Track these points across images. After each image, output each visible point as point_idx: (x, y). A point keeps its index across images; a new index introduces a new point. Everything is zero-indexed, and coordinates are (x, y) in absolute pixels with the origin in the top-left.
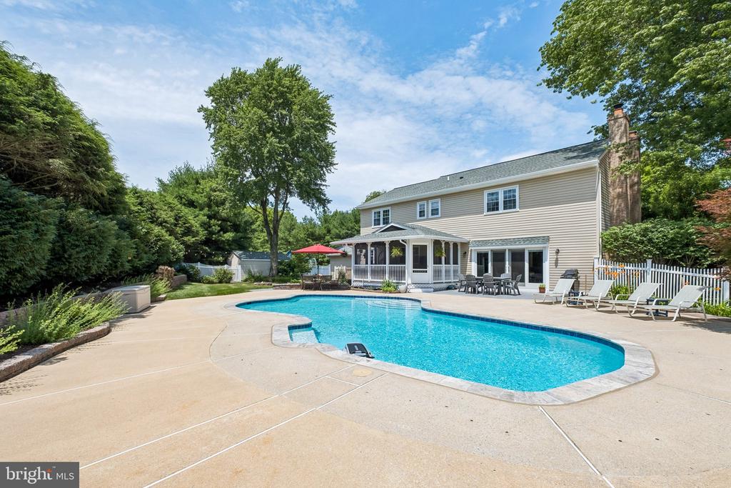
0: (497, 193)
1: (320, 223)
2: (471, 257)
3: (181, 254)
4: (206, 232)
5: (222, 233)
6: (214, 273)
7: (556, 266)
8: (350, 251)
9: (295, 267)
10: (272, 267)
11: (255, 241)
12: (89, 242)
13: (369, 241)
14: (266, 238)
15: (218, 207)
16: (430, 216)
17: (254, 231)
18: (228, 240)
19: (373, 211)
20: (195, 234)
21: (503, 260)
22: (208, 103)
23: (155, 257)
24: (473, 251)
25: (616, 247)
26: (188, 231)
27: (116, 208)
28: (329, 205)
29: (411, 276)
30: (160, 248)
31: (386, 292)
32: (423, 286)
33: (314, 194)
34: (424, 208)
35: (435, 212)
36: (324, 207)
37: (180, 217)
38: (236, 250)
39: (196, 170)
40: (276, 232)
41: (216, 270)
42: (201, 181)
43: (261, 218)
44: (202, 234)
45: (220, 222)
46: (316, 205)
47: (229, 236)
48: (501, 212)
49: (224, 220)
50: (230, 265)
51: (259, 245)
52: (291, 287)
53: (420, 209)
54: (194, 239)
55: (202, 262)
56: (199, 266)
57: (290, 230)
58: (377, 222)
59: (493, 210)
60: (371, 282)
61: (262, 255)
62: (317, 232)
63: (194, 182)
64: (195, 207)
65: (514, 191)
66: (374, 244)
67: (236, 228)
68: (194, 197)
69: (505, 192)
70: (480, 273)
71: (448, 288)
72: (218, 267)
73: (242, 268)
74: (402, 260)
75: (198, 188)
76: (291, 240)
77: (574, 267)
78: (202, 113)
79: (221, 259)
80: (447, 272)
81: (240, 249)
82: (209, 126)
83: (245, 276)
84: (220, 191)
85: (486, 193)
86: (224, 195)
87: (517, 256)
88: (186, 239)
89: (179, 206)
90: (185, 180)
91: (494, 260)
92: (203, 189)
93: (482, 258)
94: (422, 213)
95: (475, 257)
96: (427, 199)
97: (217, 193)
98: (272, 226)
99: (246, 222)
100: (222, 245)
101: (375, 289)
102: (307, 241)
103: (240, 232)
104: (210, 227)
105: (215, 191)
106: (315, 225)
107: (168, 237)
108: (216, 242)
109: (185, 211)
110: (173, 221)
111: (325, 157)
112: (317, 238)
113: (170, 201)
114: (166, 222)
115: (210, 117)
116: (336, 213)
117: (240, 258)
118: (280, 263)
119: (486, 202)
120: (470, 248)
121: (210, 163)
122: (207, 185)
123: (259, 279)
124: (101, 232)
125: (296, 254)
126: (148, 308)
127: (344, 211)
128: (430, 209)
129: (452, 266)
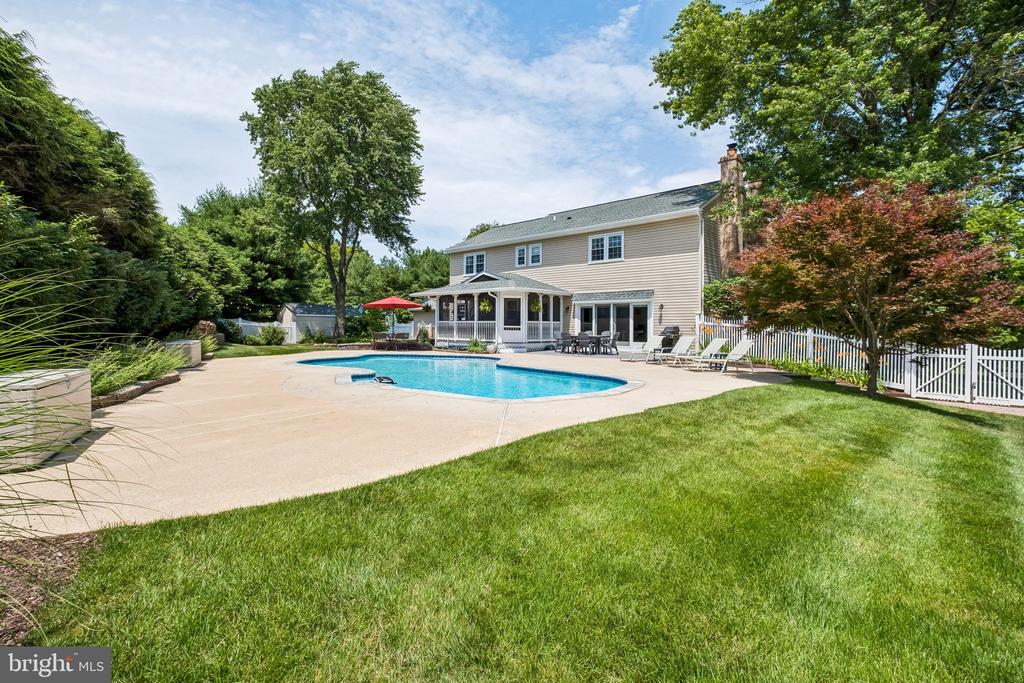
0: (602, 240)
1: (404, 266)
2: (574, 312)
3: (220, 306)
4: (249, 278)
5: (270, 279)
6: (260, 331)
7: (660, 323)
8: (434, 304)
9: (367, 324)
10: (337, 325)
11: (315, 290)
12: (142, 294)
13: (456, 292)
14: (330, 286)
15: (265, 245)
16: (530, 264)
17: (313, 277)
18: (279, 289)
19: (465, 256)
20: (235, 281)
21: (608, 316)
22: (255, 110)
23: (193, 311)
24: (577, 305)
25: (715, 302)
26: (227, 278)
27: (150, 252)
28: (413, 246)
29: (501, 333)
30: (199, 299)
31: (472, 352)
32: (516, 346)
33: (394, 231)
34: (524, 254)
35: (535, 259)
36: (407, 246)
37: (216, 259)
38: (288, 302)
39: (234, 196)
40: (343, 279)
41: (263, 329)
42: (242, 211)
43: (322, 258)
44: (244, 282)
45: (268, 266)
46: (396, 245)
47: (280, 283)
48: (605, 261)
49: (274, 263)
50: (281, 321)
51: (320, 295)
52: (361, 347)
53: (519, 255)
54: (234, 288)
55: (244, 318)
56: (240, 322)
57: (363, 276)
58: (469, 269)
59: (598, 258)
60: (457, 341)
61: (324, 309)
62: (402, 278)
63: (231, 211)
64: (234, 245)
65: (620, 238)
66: (461, 297)
67: (289, 273)
68: (234, 232)
69: (610, 239)
70: (582, 330)
71: (547, 349)
72: (266, 325)
73: (298, 325)
74: (491, 316)
75: (239, 219)
76: (365, 289)
77: (675, 324)
78: (245, 123)
79: (269, 314)
80: (546, 330)
81: (295, 301)
82: (254, 139)
83: (302, 337)
84: (268, 224)
85: (590, 239)
86: (273, 231)
87: (622, 311)
88: (223, 287)
89: (214, 245)
90: (218, 208)
91: (599, 316)
92: (244, 222)
93: (586, 314)
94: (521, 261)
95: (578, 312)
96: (527, 243)
97: (263, 227)
98: (337, 270)
99: (303, 265)
100: (269, 296)
101: (461, 349)
102: (387, 291)
103: (295, 279)
104: (254, 271)
105: (262, 224)
106: (397, 268)
107: (209, 287)
108: (263, 291)
109: (222, 251)
110: (207, 265)
111: (408, 184)
112: (402, 287)
113: (203, 238)
114: (199, 266)
115: (256, 128)
116: (427, 253)
117: (294, 312)
118: (348, 320)
119: (590, 249)
120: (573, 303)
121: (253, 185)
122: (249, 215)
123: (320, 340)
124: (154, 283)
125: (369, 308)
126: (200, 365)
127: (438, 250)
128: (530, 255)
129: (552, 323)
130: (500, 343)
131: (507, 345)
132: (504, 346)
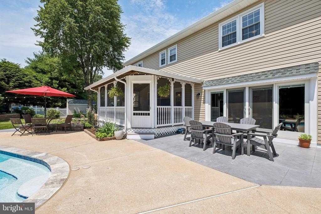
0: (234, 23)
2: (204, 98)
16: (169, 63)
21: (242, 101)
24: (207, 91)
29: (130, 118)
32: (144, 131)
34: (165, 57)
35: (172, 58)
48: (239, 43)
53: (162, 58)
59: (230, 43)
65: (258, 12)
69: (244, 18)
70: (214, 118)
71: (178, 132)
73: (69, 109)
74: (120, 101)
80: (178, 114)
85: (221, 26)
91: (230, 101)
93: (216, 99)
94: (163, 62)
95: (208, 98)
96: (167, 47)
117: (68, 103)
119: (221, 35)
120: (204, 89)
128: (169, 55)
129: (183, 108)
130: (129, 129)
131: (136, 130)
132: (132, 132)
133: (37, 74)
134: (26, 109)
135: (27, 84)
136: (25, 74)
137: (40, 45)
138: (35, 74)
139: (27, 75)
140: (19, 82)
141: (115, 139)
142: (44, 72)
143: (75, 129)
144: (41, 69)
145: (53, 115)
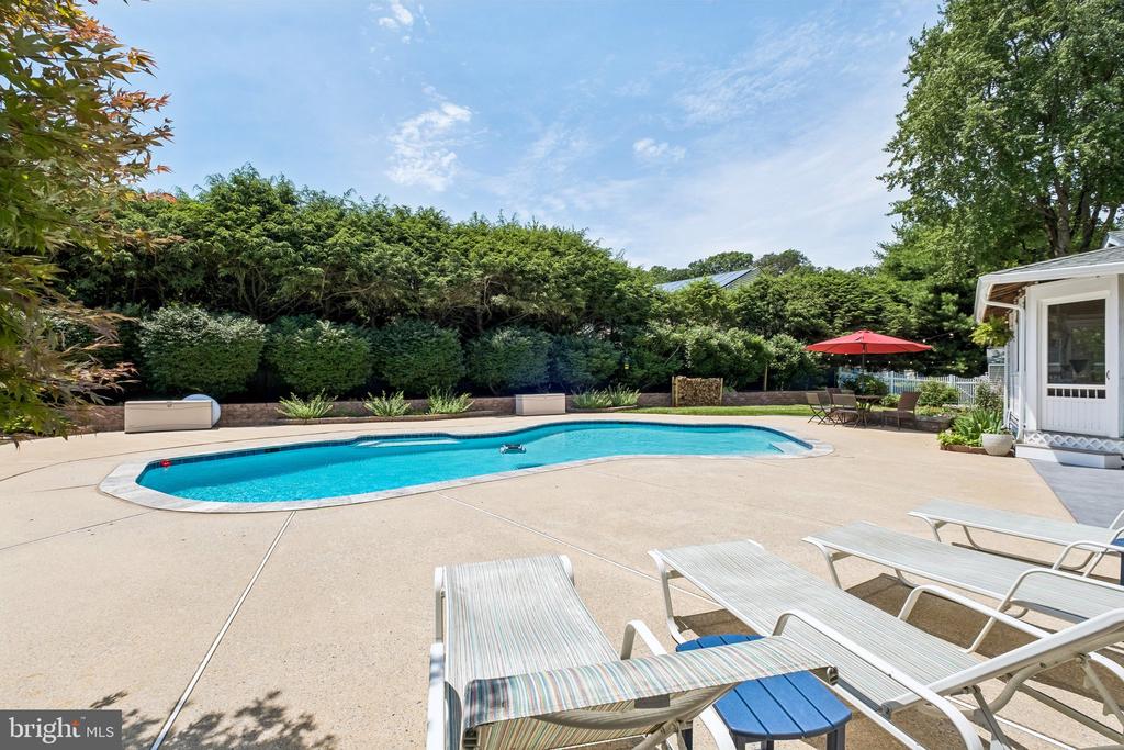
5: (962, 315)
29: (1034, 406)
45: (957, 297)
64: (922, 277)
104: (939, 307)
130: (1032, 433)
131: (1052, 438)
132: (1041, 442)
133: (900, 283)
134: (867, 379)
135: (869, 318)
136: (867, 293)
137: (898, 211)
138: (893, 284)
139: (870, 295)
140: (853, 316)
141: (984, 452)
142: (917, 275)
143: (925, 425)
144: (910, 268)
145: (936, 398)
